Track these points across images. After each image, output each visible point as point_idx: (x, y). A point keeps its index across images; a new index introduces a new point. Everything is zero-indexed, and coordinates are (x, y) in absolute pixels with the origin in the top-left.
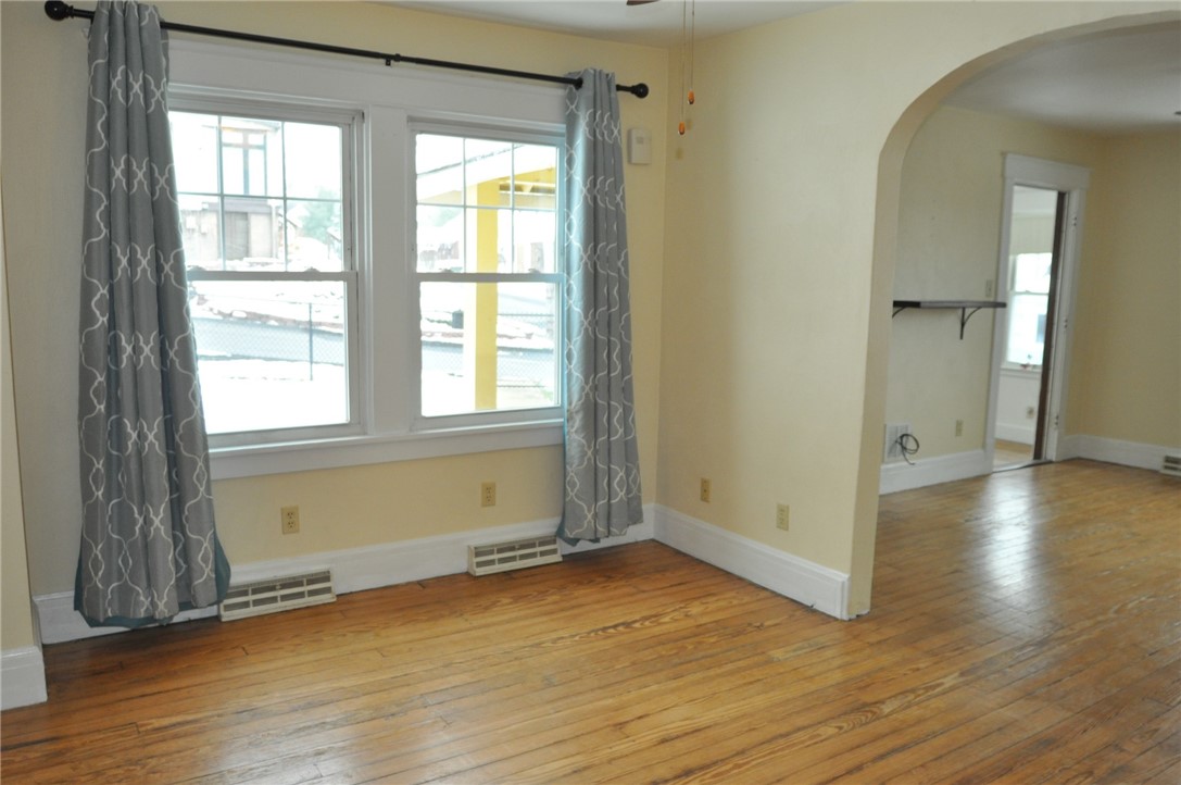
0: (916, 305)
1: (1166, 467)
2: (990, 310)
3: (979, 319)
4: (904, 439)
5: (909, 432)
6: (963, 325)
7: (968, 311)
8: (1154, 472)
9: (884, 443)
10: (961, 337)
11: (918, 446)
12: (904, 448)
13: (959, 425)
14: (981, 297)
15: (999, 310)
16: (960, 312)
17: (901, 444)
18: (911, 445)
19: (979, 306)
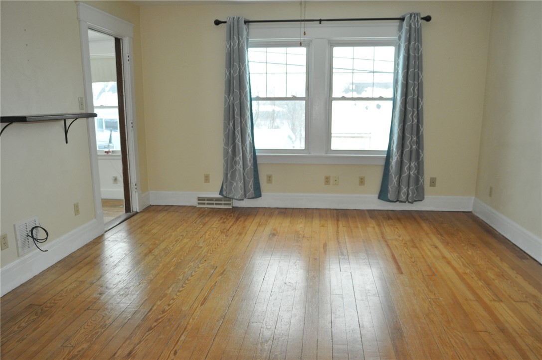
0: (22, 119)
1: (199, 204)
2: (85, 120)
3: (77, 127)
4: (34, 231)
5: (37, 225)
6: (66, 133)
7: (68, 122)
8: (193, 207)
9: (17, 240)
10: (67, 142)
11: (47, 235)
12: (35, 240)
13: (76, 207)
14: (76, 110)
15: (90, 119)
16: (63, 122)
17: (32, 237)
18: (41, 235)
19: (76, 117)
